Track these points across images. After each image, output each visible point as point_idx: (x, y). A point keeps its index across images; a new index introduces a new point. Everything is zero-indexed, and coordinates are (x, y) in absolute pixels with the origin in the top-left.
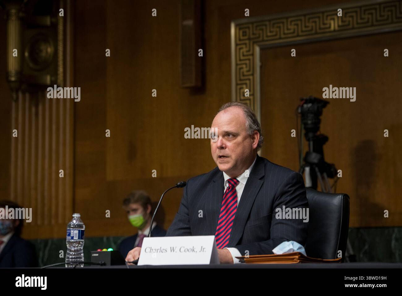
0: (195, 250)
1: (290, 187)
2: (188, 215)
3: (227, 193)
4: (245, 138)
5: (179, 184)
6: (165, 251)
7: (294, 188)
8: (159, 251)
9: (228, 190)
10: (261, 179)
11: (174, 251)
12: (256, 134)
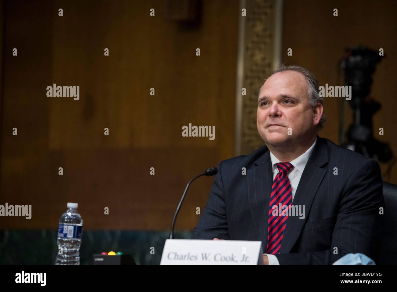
0: (235, 259)
1: (364, 180)
2: (225, 209)
3: (277, 182)
4: (306, 108)
5: (208, 171)
6: (194, 258)
7: (369, 181)
8: (186, 258)
9: (280, 178)
10: (323, 167)
11: (206, 259)
12: (319, 106)
